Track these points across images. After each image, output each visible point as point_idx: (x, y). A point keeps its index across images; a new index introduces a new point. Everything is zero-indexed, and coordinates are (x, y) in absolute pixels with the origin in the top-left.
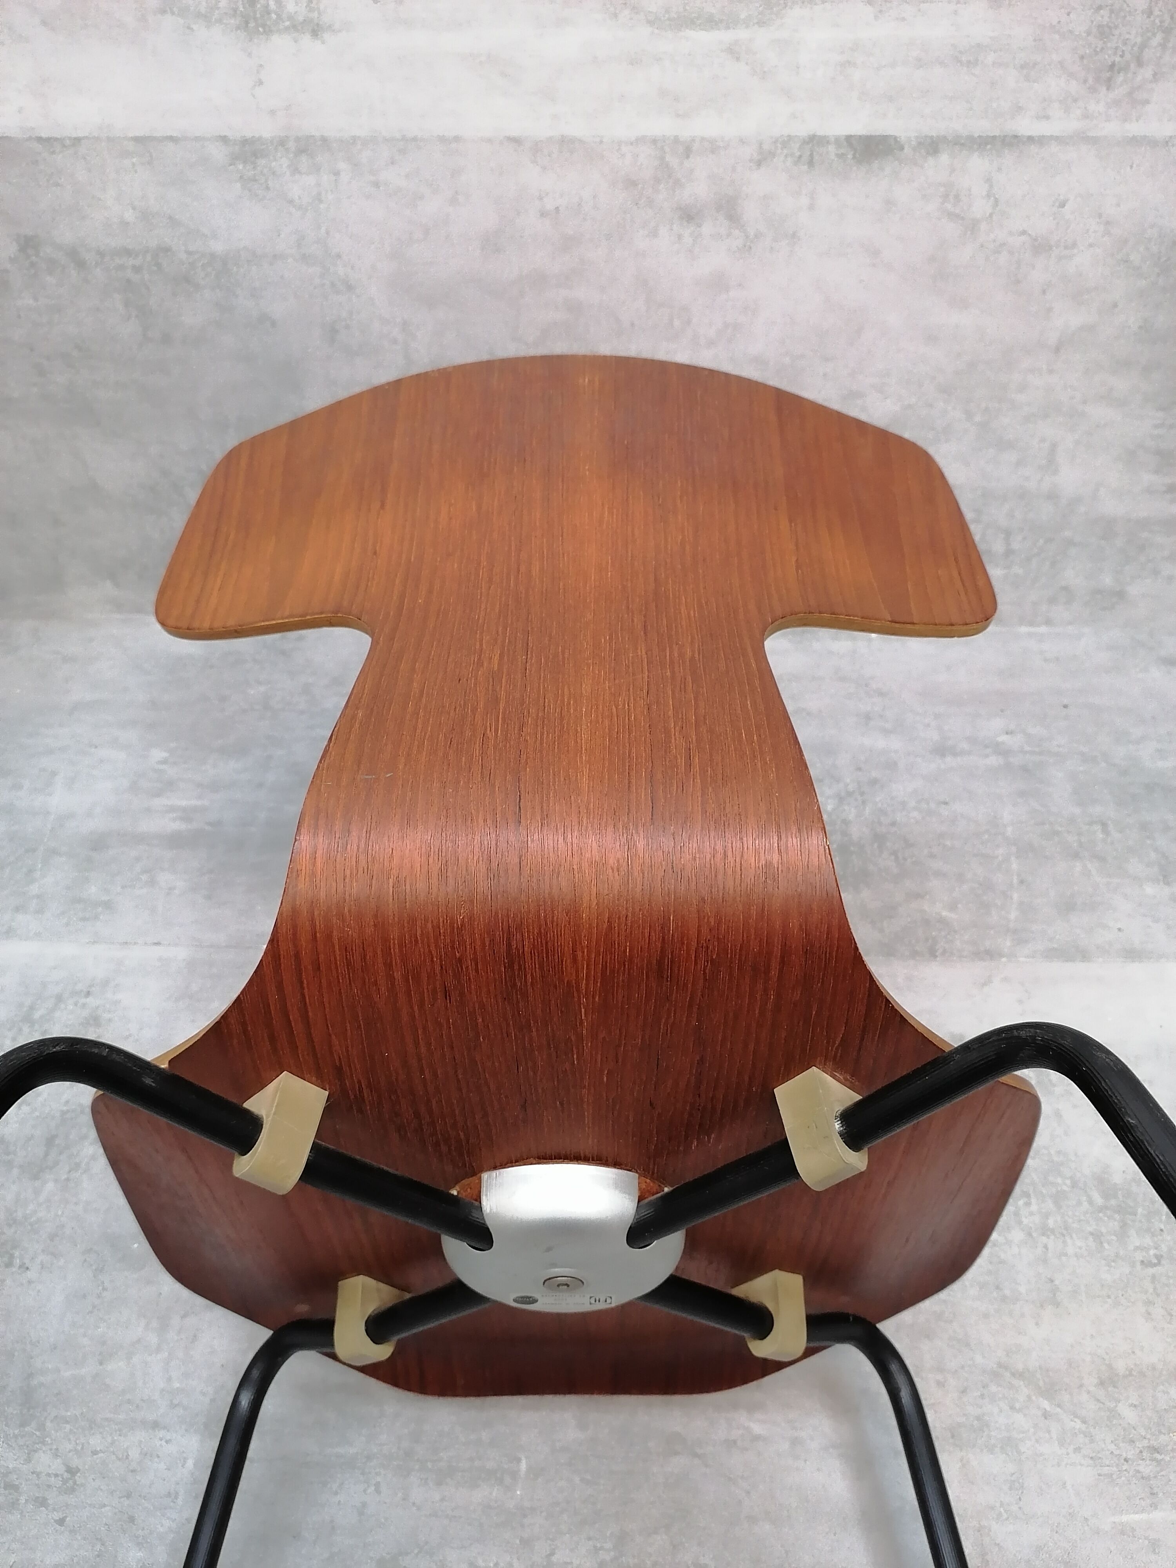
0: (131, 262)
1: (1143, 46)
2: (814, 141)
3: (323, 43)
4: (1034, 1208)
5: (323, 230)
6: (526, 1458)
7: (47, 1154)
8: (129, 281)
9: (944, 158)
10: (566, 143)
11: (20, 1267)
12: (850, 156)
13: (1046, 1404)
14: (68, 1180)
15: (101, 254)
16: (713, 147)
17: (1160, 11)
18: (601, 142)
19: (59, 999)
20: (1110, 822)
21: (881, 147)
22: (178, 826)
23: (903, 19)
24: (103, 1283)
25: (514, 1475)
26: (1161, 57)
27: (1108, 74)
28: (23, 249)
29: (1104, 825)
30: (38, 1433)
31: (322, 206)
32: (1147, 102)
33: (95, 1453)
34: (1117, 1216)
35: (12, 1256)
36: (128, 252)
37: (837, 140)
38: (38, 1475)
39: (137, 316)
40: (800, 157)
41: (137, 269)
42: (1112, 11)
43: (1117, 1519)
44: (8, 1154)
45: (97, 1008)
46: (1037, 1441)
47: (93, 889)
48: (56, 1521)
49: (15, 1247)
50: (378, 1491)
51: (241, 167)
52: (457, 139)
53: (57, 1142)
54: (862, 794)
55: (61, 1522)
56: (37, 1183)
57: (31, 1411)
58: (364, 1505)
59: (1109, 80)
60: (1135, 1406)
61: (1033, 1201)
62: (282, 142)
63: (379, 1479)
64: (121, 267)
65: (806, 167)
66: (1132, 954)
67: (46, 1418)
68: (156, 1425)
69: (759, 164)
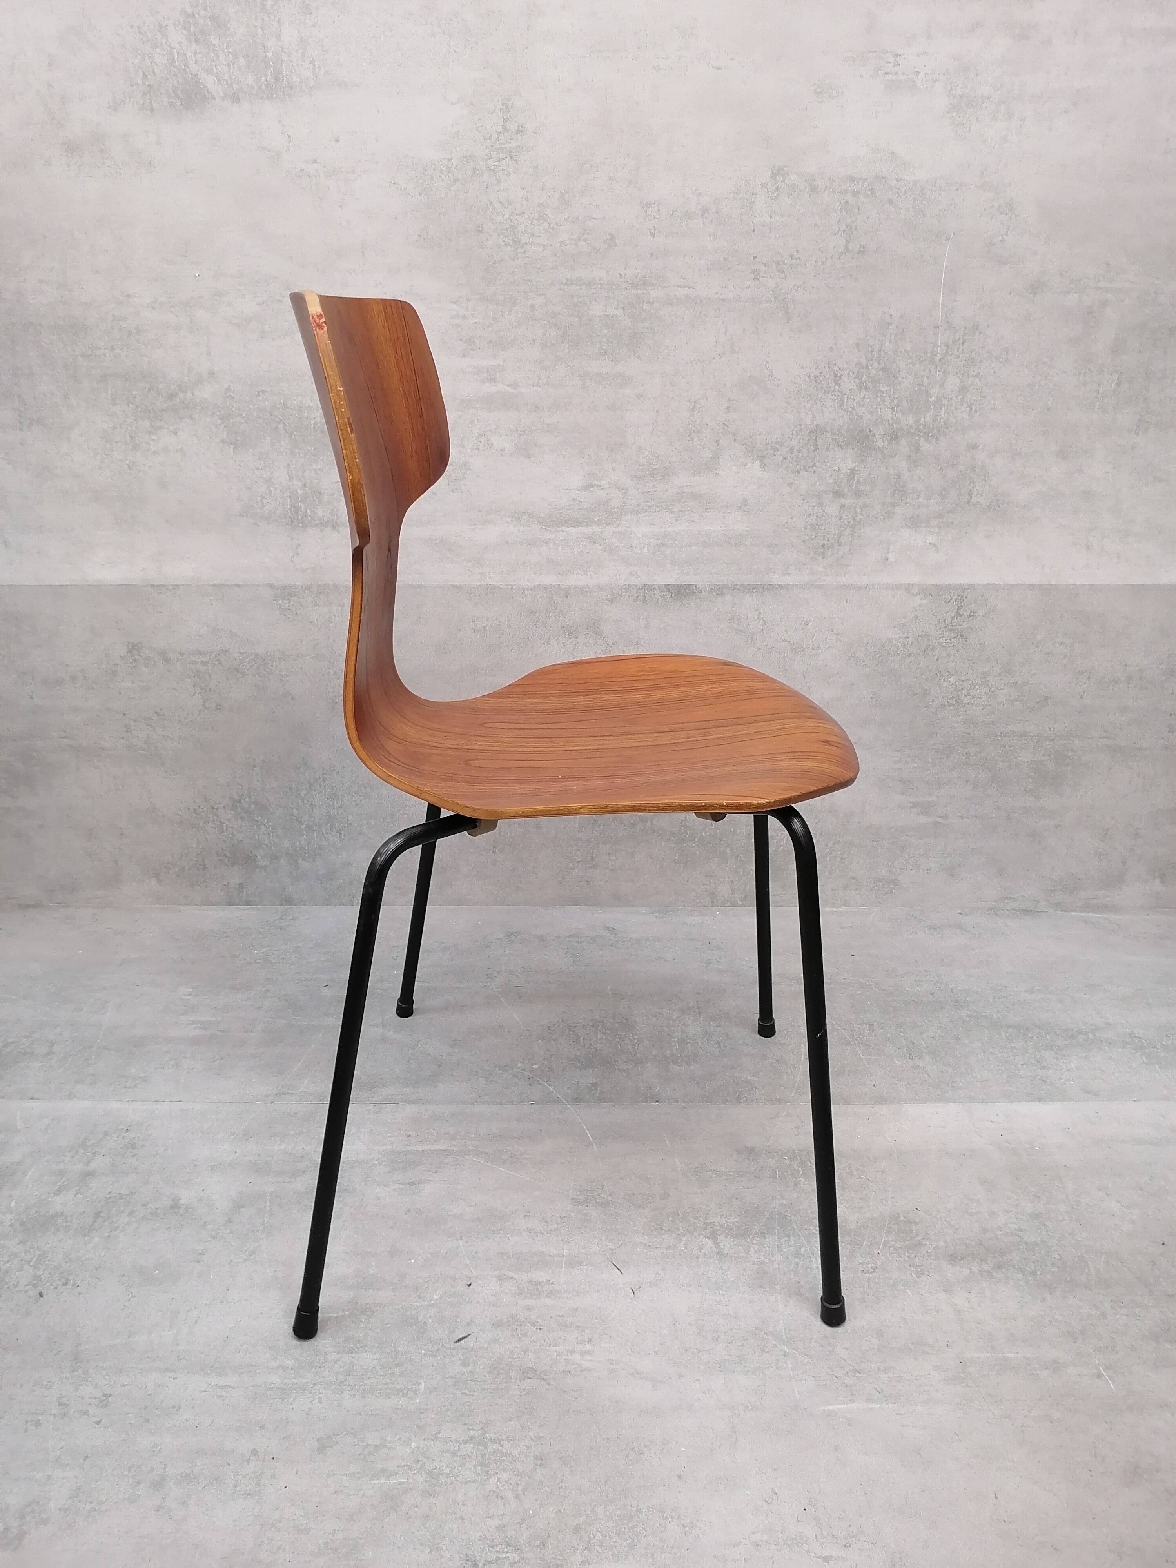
0: (201, 659)
1: (840, 536)
2: (645, 588)
3: (339, 532)
4: (792, 1243)
5: (331, 640)
6: (424, 1382)
7: (94, 1222)
8: (198, 671)
9: (728, 597)
10: (491, 589)
11: (73, 1286)
12: (669, 597)
13: (786, 1349)
14: (109, 1236)
15: (182, 654)
16: (582, 591)
17: (846, 516)
18: (512, 588)
19: (106, 1133)
20: (875, 1024)
21: (687, 591)
22: (198, 1032)
23: (693, 521)
24: (132, 1293)
25: (416, 1392)
26: (851, 541)
27: (822, 550)
28: (130, 651)
29: (871, 1025)
30: (83, 1376)
31: (331, 625)
32: (848, 565)
33: (124, 1385)
34: (849, 1246)
35: (68, 1279)
36: (200, 653)
37: (660, 587)
38: (83, 1398)
39: (200, 693)
40: (638, 597)
41: (204, 663)
42: (818, 517)
43: (826, 1408)
44: (67, 1222)
45: (134, 1138)
46: (777, 1368)
47: (133, 1070)
48: (94, 1422)
49: (70, 1274)
50: (320, 1401)
51: (280, 602)
52: (420, 586)
53: (102, 1215)
54: (699, 1008)
55: (98, 1422)
56: (87, 1238)
57: (78, 1364)
58: (310, 1409)
59: (823, 553)
60: (847, 1349)
61: (792, 1239)
62: (308, 588)
63: (321, 1395)
64: (196, 662)
65: (642, 603)
66: (880, 1100)
67: (89, 1368)
68: (167, 1370)
69: (612, 601)
